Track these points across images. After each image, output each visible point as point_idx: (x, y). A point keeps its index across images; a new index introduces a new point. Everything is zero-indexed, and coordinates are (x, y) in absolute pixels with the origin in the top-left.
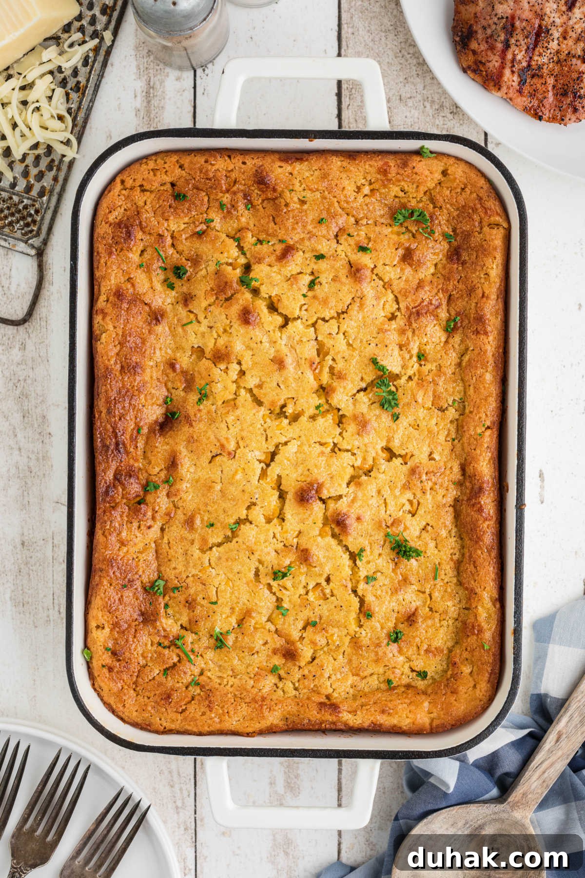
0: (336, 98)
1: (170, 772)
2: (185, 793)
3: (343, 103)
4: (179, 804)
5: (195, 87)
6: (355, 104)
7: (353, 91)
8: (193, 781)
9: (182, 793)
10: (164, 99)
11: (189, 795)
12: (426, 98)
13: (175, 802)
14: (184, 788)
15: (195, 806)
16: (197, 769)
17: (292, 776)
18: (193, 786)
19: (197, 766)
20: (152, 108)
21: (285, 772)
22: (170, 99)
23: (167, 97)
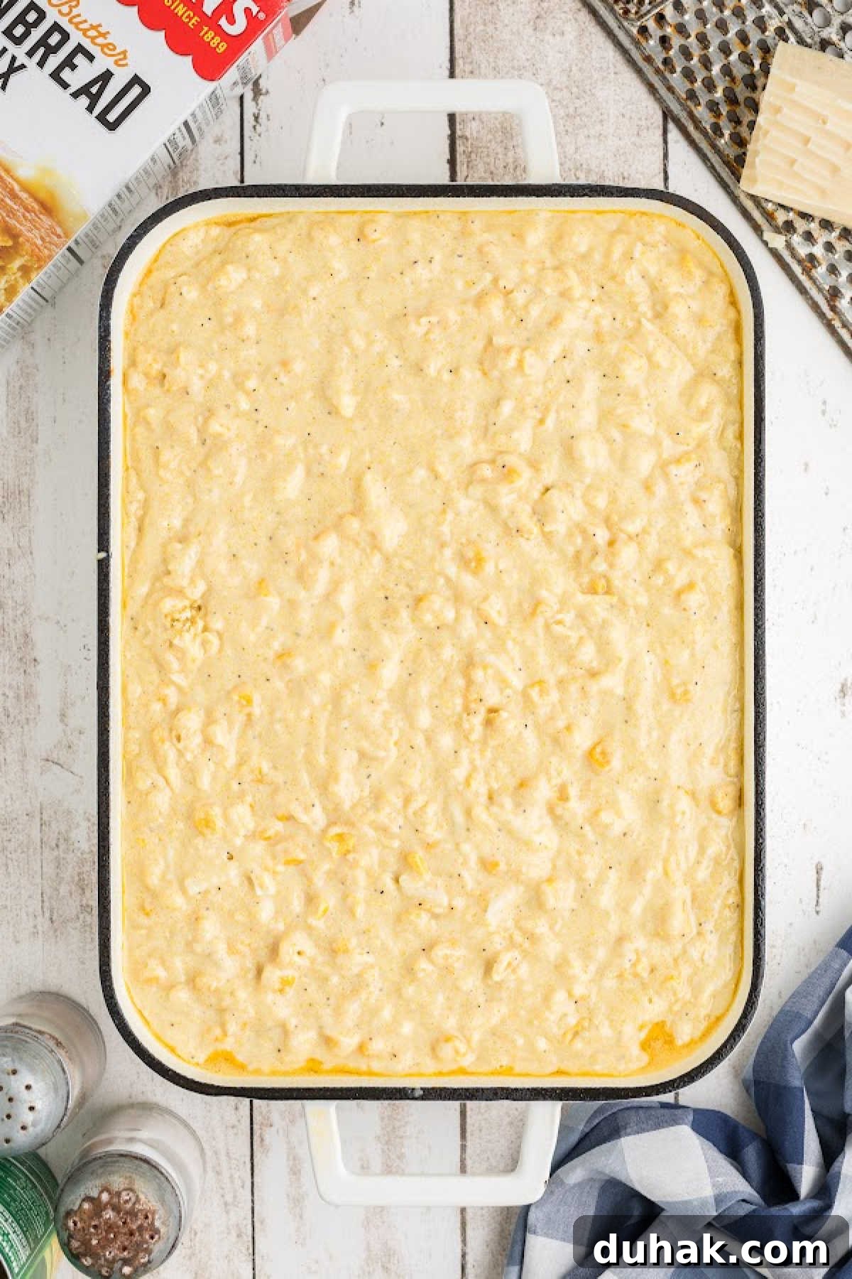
0: (447, 166)
1: (216, 1153)
2: (238, 1182)
3: (459, 174)
4: (229, 1198)
5: (242, 154)
6: (476, 175)
7: (473, 156)
8: (249, 1166)
9: (232, 1182)
10: (197, 170)
11: (243, 1187)
12: (578, 164)
13: (223, 1196)
14: (236, 1176)
15: (253, 1201)
16: (255, 1147)
17: (393, 1157)
18: (249, 1172)
19: (255, 1143)
20: (180, 182)
21: (383, 1151)
22: (205, 170)
23: (202, 168)
